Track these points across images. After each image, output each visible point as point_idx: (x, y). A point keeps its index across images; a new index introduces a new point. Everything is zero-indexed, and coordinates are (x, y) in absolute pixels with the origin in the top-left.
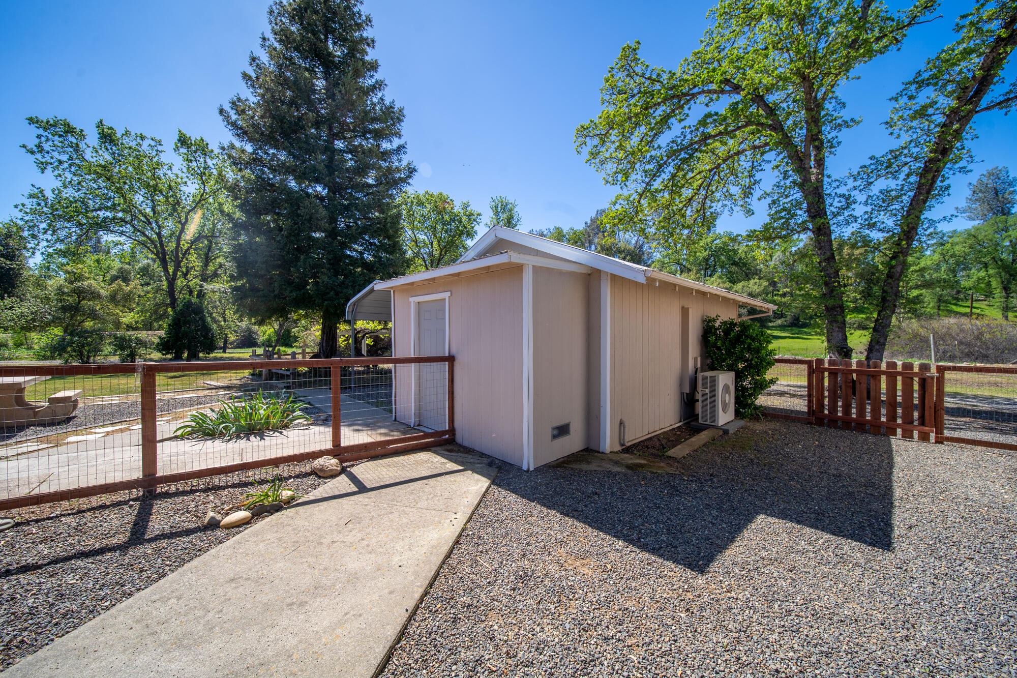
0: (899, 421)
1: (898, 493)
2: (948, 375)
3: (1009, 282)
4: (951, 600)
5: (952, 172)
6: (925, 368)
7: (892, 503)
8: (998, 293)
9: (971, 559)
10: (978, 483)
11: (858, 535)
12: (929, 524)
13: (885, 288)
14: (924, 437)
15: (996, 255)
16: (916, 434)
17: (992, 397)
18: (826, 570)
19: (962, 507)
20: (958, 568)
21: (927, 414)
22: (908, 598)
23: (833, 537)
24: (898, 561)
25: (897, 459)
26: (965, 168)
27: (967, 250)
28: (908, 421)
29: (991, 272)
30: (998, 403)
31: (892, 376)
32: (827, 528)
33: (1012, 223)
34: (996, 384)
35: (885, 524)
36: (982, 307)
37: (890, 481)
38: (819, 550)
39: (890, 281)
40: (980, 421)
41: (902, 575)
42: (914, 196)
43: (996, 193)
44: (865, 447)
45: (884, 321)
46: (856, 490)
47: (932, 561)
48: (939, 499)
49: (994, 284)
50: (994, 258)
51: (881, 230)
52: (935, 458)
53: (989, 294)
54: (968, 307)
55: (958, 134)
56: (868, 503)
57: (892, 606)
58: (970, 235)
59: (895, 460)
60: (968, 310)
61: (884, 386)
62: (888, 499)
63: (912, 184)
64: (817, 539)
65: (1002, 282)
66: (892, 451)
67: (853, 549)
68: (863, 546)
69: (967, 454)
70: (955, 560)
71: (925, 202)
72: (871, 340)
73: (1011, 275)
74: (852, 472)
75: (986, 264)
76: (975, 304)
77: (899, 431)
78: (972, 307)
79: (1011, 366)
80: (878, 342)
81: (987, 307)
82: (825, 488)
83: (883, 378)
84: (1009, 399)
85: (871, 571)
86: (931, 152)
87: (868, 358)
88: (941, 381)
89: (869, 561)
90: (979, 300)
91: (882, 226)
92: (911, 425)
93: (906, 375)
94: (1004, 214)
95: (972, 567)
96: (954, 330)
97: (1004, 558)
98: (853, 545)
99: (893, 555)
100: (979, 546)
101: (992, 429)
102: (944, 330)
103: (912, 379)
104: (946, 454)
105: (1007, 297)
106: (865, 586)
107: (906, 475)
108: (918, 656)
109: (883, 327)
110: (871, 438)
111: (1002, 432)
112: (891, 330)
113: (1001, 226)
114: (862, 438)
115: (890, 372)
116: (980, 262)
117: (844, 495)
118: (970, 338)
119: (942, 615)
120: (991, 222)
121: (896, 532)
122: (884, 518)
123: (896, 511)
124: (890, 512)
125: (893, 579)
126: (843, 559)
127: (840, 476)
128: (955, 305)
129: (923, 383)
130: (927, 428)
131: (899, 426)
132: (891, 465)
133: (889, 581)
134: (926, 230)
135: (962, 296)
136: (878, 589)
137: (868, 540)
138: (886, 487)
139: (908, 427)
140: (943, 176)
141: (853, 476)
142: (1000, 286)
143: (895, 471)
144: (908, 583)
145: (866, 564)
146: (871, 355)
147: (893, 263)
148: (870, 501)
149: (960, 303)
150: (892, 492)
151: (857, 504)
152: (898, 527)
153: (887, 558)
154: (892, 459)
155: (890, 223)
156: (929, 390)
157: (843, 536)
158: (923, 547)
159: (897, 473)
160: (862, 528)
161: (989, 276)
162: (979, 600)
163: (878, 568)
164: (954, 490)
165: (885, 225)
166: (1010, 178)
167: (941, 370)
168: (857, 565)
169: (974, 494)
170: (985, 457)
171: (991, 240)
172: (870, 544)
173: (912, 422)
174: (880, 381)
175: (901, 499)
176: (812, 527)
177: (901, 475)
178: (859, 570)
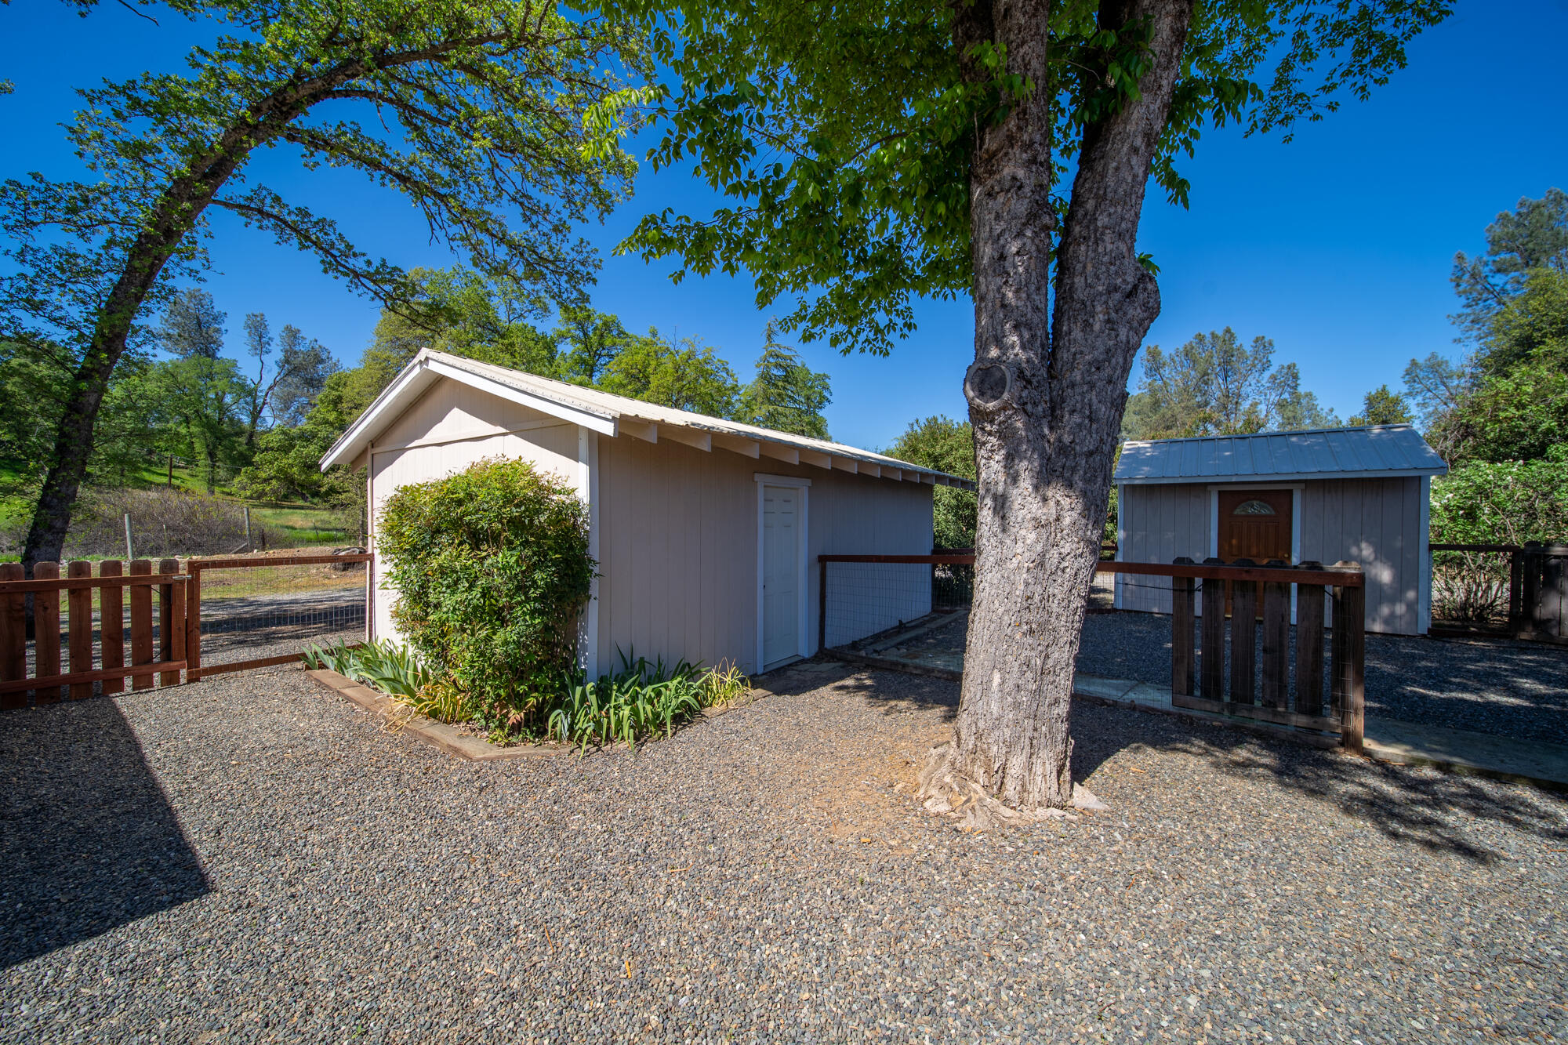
0: (128, 663)
1: (169, 786)
2: (206, 575)
3: (215, 447)
4: (323, 902)
5: (178, 270)
6: (169, 567)
7: (169, 809)
8: (202, 459)
9: (311, 828)
10: (267, 722)
11: (142, 901)
12: (239, 811)
13: (66, 429)
14: (170, 680)
15: (199, 407)
16: (157, 677)
17: (223, 600)
18: (114, 1022)
19: (264, 762)
20: (305, 851)
21: (174, 640)
22: (276, 947)
23: (92, 944)
24: (230, 899)
25: (139, 730)
26: (197, 272)
27: (163, 392)
28: (143, 658)
29: (194, 429)
30: (233, 607)
31: (79, 590)
32: (70, 933)
33: (218, 370)
34: (222, 582)
35: (177, 851)
36: (183, 476)
37: (148, 772)
38: (76, 993)
39: (76, 417)
40: (225, 636)
41: (249, 917)
42: (121, 283)
43: (199, 324)
44: (70, 730)
45: (64, 489)
46: (91, 819)
47: (272, 864)
48: (233, 766)
49: (198, 447)
50: (197, 411)
51: (55, 320)
52: (197, 707)
53: (191, 461)
54: (165, 475)
55: (188, 218)
56: (130, 831)
57: (263, 979)
58: (166, 371)
59: (137, 733)
60: (165, 480)
61: (64, 607)
62: (159, 805)
63: (115, 260)
64: (60, 972)
65: (208, 446)
66: (124, 719)
67: (144, 936)
68: (163, 916)
69: (235, 686)
70: (296, 841)
71: (139, 299)
72: (36, 524)
73: (217, 438)
74: (65, 789)
75: (187, 417)
76: (175, 473)
77: (128, 682)
78: (171, 477)
79: (233, 556)
80: (50, 528)
81: (188, 478)
82: (18, 850)
83: (64, 594)
84: (242, 600)
85: (199, 950)
86: (149, 224)
87: (28, 559)
88: (194, 585)
89: (186, 934)
90: (179, 467)
91: (57, 314)
92: (148, 666)
93: (139, 583)
94: (209, 356)
95: (317, 838)
96: (157, 509)
97: (338, 803)
98: (143, 926)
99: (218, 895)
100: (308, 805)
101: (241, 642)
102: (142, 507)
103: (149, 587)
104: (208, 694)
105: (213, 466)
106: (205, 986)
107: (168, 750)
108: (336, 1022)
109: (61, 500)
110: (75, 710)
111: (256, 644)
112: (78, 507)
113: (205, 370)
114: (55, 714)
115: (109, 580)
116: (180, 414)
117: (71, 843)
118: (179, 521)
119: (326, 932)
120: (193, 361)
121: (202, 853)
122: (170, 843)
123: (184, 818)
124: (175, 825)
125: (241, 934)
126: (137, 972)
127: (43, 807)
128: (146, 470)
129: (168, 592)
130: (176, 663)
131: (127, 672)
132: (135, 745)
133: (236, 944)
134: (139, 346)
135: (155, 458)
136: (228, 972)
137: (165, 898)
138: (145, 786)
139: (144, 669)
140: (166, 270)
141: (73, 795)
142: (205, 450)
143: (148, 751)
144: (263, 924)
145: (183, 945)
146: (35, 553)
147: (84, 385)
148: (129, 826)
149: (153, 468)
150: (160, 789)
151: (108, 846)
152: (200, 842)
153: (212, 906)
154: (131, 733)
155: (76, 313)
156: (178, 602)
157: (115, 925)
158: (250, 851)
159: (154, 755)
160: (142, 885)
161: (191, 435)
162: (349, 876)
163: (207, 935)
164: (244, 743)
165: (63, 313)
166: (215, 310)
167: (194, 568)
168: (172, 958)
169: (269, 738)
170: (258, 683)
171: (194, 387)
172: (173, 903)
173: (150, 660)
174: (89, 599)
175: (180, 793)
176: (30, 955)
177: (159, 754)
178: (179, 966)
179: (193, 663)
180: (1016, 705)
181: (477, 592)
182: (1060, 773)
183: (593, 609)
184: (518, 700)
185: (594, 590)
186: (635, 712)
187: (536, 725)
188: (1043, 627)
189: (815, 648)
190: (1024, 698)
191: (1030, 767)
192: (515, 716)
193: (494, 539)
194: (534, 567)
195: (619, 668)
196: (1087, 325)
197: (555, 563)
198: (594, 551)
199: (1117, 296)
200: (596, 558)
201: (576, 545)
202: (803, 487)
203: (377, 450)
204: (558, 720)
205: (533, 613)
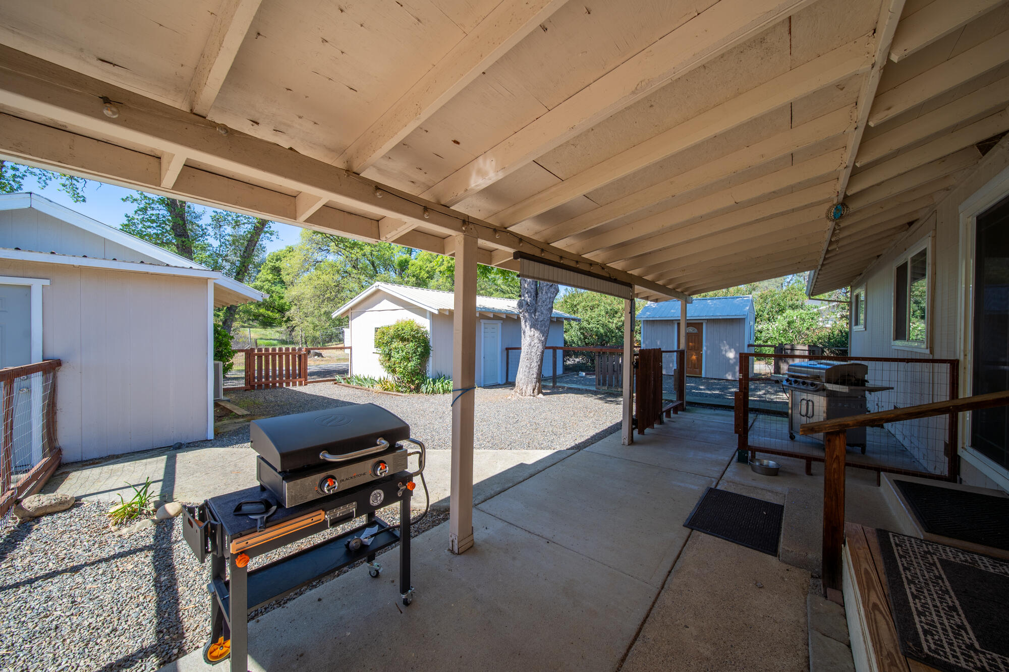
0: (291, 378)
14: (300, 384)
16: (297, 383)
21: (302, 372)
28: (294, 377)
61: (284, 361)
77: (291, 383)
83: (284, 356)
88: (306, 355)
92: (296, 379)
103: (296, 355)
115: (287, 353)
129: (300, 357)
130: (302, 379)
131: (291, 381)
156: (302, 360)
167: (307, 350)
174: (282, 358)
179: (306, 380)
180: (525, 375)
181: (404, 353)
182: (534, 390)
183: (431, 359)
184: (412, 382)
185: (431, 355)
186: (443, 386)
187: (417, 389)
188: (530, 358)
189: (504, 381)
190: (526, 373)
191: (527, 388)
192: (413, 387)
193: (408, 340)
194: (418, 347)
195: (438, 376)
196: (542, 293)
197: (423, 346)
198: (431, 344)
199: (548, 286)
200: (432, 346)
201: (427, 341)
202: (499, 324)
203: (352, 311)
204: (423, 388)
205: (418, 359)
